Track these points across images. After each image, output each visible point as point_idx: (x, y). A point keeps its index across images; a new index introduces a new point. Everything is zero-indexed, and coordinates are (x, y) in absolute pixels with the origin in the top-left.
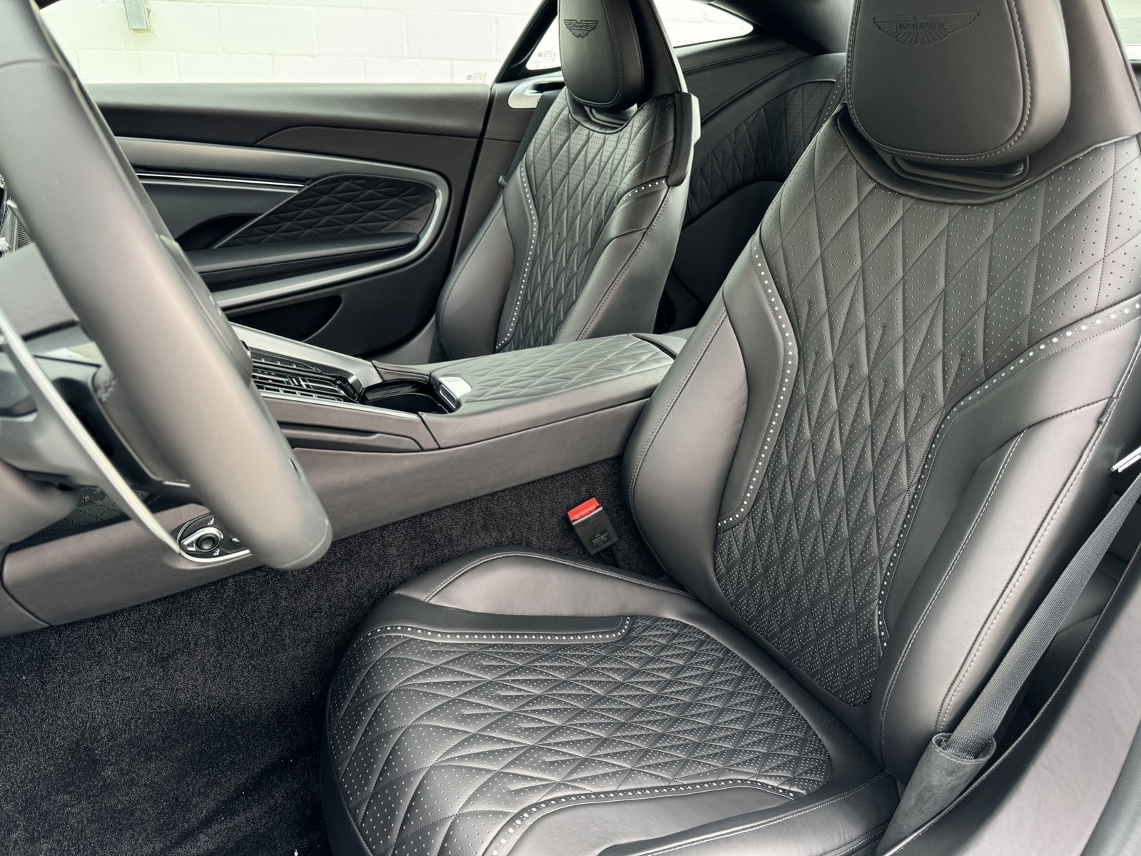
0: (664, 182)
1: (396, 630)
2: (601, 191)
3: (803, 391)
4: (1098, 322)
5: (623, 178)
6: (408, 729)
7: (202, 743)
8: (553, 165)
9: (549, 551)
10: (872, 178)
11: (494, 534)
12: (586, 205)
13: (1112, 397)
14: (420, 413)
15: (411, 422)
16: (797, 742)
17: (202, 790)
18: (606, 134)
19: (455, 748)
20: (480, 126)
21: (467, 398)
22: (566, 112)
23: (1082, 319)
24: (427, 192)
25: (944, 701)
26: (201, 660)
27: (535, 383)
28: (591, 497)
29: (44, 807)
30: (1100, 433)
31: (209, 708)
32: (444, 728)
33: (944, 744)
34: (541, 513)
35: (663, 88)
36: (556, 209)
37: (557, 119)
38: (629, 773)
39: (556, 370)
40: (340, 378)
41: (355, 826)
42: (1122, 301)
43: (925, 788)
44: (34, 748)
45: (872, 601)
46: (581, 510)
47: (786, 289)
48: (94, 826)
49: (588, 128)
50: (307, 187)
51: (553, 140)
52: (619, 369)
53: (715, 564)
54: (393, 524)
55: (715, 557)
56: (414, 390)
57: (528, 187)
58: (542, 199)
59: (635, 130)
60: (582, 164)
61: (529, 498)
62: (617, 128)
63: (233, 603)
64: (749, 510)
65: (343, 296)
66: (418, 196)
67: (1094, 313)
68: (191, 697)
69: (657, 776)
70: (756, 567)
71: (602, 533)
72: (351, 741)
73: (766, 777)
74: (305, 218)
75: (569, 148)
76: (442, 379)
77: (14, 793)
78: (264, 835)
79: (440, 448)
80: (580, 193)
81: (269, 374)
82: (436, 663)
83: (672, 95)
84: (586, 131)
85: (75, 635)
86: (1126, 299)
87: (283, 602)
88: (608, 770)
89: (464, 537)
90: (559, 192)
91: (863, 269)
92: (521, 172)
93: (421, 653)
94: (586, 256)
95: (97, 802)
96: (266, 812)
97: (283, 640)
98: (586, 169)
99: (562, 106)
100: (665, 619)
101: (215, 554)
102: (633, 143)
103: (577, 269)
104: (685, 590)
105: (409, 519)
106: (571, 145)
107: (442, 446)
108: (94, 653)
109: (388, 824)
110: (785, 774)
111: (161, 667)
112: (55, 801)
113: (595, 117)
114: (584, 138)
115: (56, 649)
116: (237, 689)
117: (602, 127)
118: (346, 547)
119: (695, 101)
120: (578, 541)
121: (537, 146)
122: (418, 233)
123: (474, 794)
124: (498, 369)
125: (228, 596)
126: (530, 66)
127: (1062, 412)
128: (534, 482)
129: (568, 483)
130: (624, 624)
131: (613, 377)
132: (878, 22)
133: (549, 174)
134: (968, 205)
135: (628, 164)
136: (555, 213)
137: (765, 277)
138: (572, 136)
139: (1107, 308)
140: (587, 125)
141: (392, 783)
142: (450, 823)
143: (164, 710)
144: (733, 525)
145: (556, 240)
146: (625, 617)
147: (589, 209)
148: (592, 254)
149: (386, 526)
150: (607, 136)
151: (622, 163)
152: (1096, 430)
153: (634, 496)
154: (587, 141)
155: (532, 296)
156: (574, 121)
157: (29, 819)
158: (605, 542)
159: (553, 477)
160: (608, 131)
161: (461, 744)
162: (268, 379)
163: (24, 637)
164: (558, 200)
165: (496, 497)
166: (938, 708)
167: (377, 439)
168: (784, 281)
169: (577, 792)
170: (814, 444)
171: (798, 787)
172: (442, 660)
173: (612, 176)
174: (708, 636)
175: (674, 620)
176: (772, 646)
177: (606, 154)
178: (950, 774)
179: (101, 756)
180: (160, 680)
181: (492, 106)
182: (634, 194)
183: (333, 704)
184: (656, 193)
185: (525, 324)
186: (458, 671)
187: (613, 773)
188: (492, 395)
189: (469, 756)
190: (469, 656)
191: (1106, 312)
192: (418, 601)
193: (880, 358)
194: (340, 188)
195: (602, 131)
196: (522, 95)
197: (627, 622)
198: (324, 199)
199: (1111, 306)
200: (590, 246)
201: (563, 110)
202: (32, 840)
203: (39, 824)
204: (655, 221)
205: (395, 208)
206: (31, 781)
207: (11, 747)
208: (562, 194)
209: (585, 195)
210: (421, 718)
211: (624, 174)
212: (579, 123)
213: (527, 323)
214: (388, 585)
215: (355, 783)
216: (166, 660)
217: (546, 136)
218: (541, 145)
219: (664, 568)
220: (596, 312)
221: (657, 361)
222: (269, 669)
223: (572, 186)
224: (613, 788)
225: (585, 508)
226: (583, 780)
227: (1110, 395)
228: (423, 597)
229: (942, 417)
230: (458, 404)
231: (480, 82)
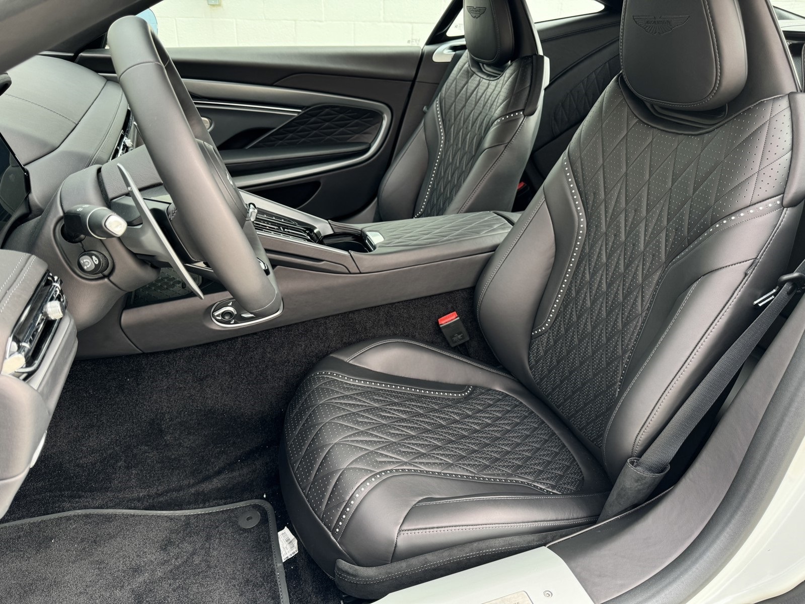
0: (521, 113)
1: (327, 374)
2: (483, 117)
3: (587, 250)
4: (751, 211)
5: (496, 110)
6: (326, 423)
7: (218, 429)
8: (457, 100)
9: (427, 343)
10: (636, 116)
11: (392, 328)
12: (474, 127)
13: (756, 258)
14: (350, 251)
15: (344, 256)
16: (564, 467)
17: (217, 455)
18: (490, 80)
19: (350, 436)
20: (414, 73)
21: (380, 245)
22: (467, 65)
23: (742, 209)
24: (378, 116)
25: (636, 437)
26: (221, 383)
27: (423, 238)
28: (454, 311)
29: (135, 451)
30: (747, 281)
31: (224, 411)
32: (346, 426)
33: (635, 464)
34: (422, 319)
35: (527, 52)
36: (456, 129)
37: (461, 70)
38: (449, 466)
39: (438, 231)
40: (309, 229)
41: (293, 472)
42: (768, 199)
43: (622, 489)
44: (131, 419)
45: (615, 383)
46: (446, 318)
47: (581, 184)
48: (159, 465)
49: (479, 76)
50: (303, 112)
51: (458, 84)
52: (478, 233)
53: (529, 358)
54: (332, 316)
55: (529, 354)
56: (353, 239)
57: (440, 114)
58: (448, 122)
59: (506, 79)
60: (474, 100)
61: (414, 308)
62: (497, 77)
63: (240, 352)
64: (551, 325)
65: (322, 181)
66: (372, 119)
67: (750, 206)
68: (215, 403)
69: (467, 470)
70: (552, 361)
71: (459, 334)
72: (295, 428)
73: (538, 482)
74: (301, 131)
75: (467, 89)
76: (368, 233)
77: (120, 442)
78: (248, 483)
79: (360, 273)
80: (471, 119)
81: (268, 224)
82: (347, 393)
83: (531, 57)
84: (478, 78)
85: (155, 360)
86: (771, 198)
87: (268, 354)
88: (437, 461)
89: (374, 328)
90: (459, 117)
91: (626, 174)
92: (437, 104)
93: (339, 387)
94: (471, 160)
95: (161, 453)
96: (250, 472)
97: (267, 376)
98: (477, 103)
99: (464, 61)
100: (495, 390)
101: (231, 323)
102: (504, 87)
103: (465, 168)
104: (511, 375)
105: (341, 314)
106: (469, 87)
107: (362, 272)
108: (165, 372)
109: (309, 472)
110: (551, 482)
111: (199, 384)
112: (140, 449)
113: (485, 69)
114: (477, 83)
115: (145, 367)
116: (239, 402)
117: (489, 75)
118: (304, 327)
119: (547, 61)
120: (444, 338)
121: (448, 87)
122: (370, 142)
123: (356, 459)
124: (402, 229)
125: (238, 348)
126: (450, 33)
127: (723, 266)
128: (418, 299)
129: (439, 301)
130: (468, 389)
131: (473, 237)
132: (636, 19)
133: (453, 106)
134: (689, 135)
135: (500, 101)
136: (455, 132)
137: (569, 177)
138: (470, 81)
139: (758, 203)
140: (480, 74)
141: (314, 450)
142: (341, 472)
143: (199, 408)
144: (541, 334)
145: (454, 149)
146: (469, 386)
147: (475, 129)
148: (474, 158)
149: (328, 317)
150: (491, 82)
151: (497, 100)
152: (744, 278)
153: (479, 312)
154: (478, 85)
155: (437, 185)
156: (471, 71)
157: (127, 456)
158: (461, 340)
159: (430, 296)
160: (491, 79)
161: (354, 434)
162: (266, 226)
163: (130, 357)
164: (458, 123)
165: (394, 306)
166: (633, 441)
167: (324, 264)
168: (580, 180)
169: (416, 468)
170: (590, 284)
171: (557, 490)
172: (351, 393)
173: (490, 108)
174: (521, 403)
175: (500, 392)
176: (560, 410)
177: (489, 94)
178: (637, 481)
179: (165, 429)
180: (198, 391)
181: (423, 59)
182: (501, 120)
183: (289, 411)
184: (516, 120)
185: (432, 203)
186: (359, 399)
187: (440, 463)
188: (396, 243)
189: (357, 441)
190: (367, 393)
191: (757, 205)
192: (343, 361)
193: (632, 230)
194: (323, 113)
195: (488, 78)
196: (442, 53)
197: (470, 389)
198: (313, 119)
199: (760, 202)
200: (473, 153)
201: (465, 64)
202: (128, 468)
203: (132, 460)
204: (514, 138)
205: (357, 126)
206: (129, 437)
207: (120, 416)
208: (460, 119)
209: (474, 120)
210: (334, 419)
211: (497, 107)
212: (474, 73)
213: (433, 203)
214: (328, 351)
215: (294, 451)
216: (202, 380)
217: (453, 81)
218: (450, 86)
219: (498, 360)
220: (471, 196)
221: (503, 229)
222: (258, 393)
223: (467, 114)
224: (439, 471)
225: (449, 317)
226: (420, 463)
227: (754, 257)
228: (346, 359)
229: (664, 269)
230: (375, 248)
231: (416, 45)
